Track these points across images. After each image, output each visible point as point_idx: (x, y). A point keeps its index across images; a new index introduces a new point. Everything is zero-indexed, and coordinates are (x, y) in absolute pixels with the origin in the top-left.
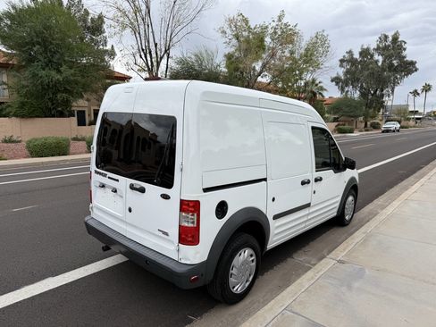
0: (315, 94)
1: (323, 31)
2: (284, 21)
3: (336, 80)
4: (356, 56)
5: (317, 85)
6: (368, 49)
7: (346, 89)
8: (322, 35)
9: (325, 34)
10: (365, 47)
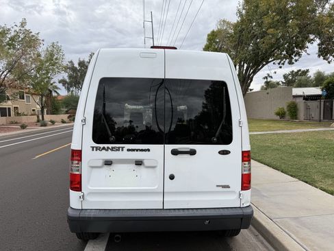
0: (51, 92)
1: (58, 42)
2: (27, 27)
3: (63, 82)
4: (76, 65)
5: (52, 84)
6: (84, 62)
7: (71, 89)
8: (57, 46)
9: (59, 44)
10: (82, 60)
